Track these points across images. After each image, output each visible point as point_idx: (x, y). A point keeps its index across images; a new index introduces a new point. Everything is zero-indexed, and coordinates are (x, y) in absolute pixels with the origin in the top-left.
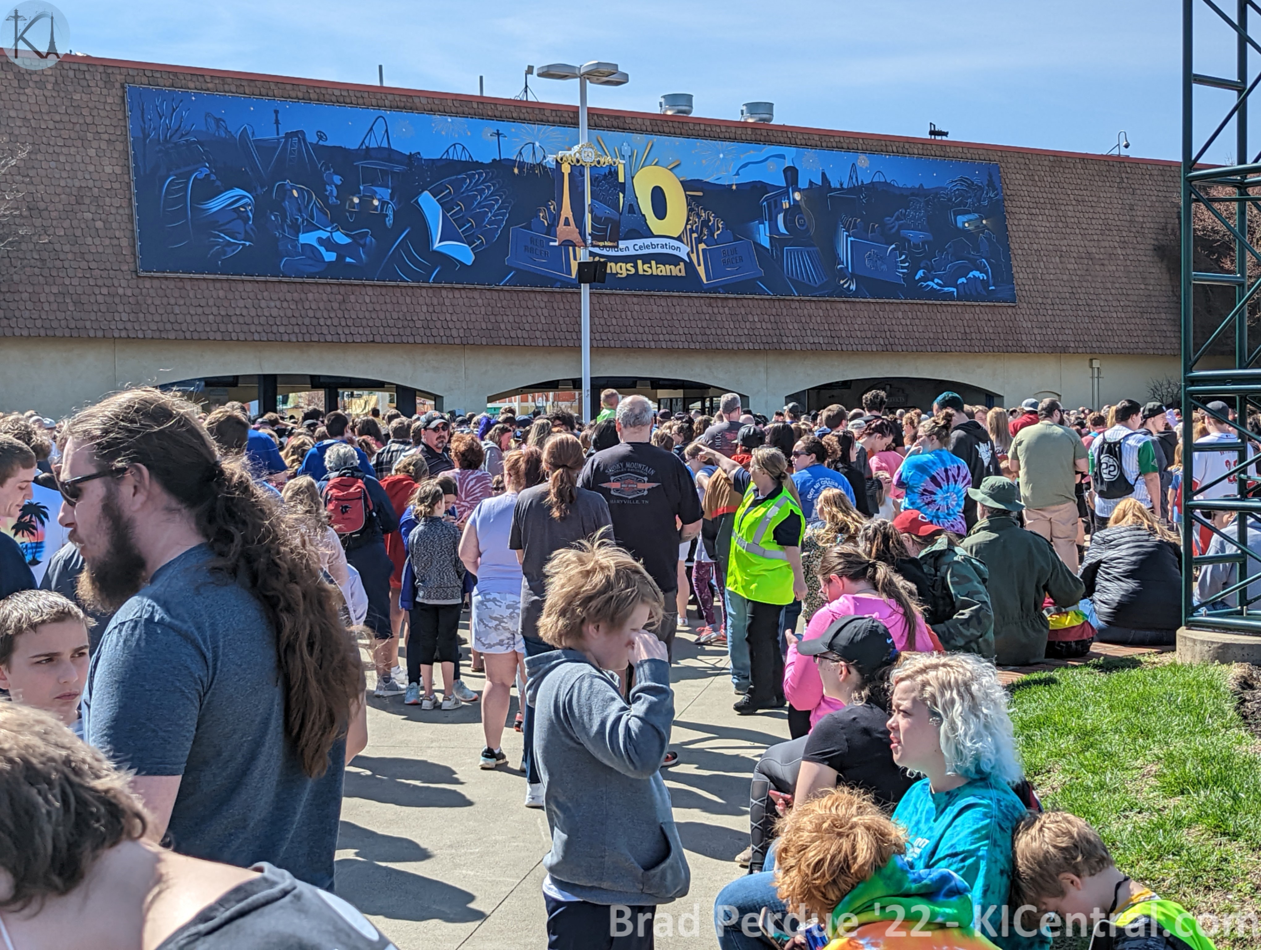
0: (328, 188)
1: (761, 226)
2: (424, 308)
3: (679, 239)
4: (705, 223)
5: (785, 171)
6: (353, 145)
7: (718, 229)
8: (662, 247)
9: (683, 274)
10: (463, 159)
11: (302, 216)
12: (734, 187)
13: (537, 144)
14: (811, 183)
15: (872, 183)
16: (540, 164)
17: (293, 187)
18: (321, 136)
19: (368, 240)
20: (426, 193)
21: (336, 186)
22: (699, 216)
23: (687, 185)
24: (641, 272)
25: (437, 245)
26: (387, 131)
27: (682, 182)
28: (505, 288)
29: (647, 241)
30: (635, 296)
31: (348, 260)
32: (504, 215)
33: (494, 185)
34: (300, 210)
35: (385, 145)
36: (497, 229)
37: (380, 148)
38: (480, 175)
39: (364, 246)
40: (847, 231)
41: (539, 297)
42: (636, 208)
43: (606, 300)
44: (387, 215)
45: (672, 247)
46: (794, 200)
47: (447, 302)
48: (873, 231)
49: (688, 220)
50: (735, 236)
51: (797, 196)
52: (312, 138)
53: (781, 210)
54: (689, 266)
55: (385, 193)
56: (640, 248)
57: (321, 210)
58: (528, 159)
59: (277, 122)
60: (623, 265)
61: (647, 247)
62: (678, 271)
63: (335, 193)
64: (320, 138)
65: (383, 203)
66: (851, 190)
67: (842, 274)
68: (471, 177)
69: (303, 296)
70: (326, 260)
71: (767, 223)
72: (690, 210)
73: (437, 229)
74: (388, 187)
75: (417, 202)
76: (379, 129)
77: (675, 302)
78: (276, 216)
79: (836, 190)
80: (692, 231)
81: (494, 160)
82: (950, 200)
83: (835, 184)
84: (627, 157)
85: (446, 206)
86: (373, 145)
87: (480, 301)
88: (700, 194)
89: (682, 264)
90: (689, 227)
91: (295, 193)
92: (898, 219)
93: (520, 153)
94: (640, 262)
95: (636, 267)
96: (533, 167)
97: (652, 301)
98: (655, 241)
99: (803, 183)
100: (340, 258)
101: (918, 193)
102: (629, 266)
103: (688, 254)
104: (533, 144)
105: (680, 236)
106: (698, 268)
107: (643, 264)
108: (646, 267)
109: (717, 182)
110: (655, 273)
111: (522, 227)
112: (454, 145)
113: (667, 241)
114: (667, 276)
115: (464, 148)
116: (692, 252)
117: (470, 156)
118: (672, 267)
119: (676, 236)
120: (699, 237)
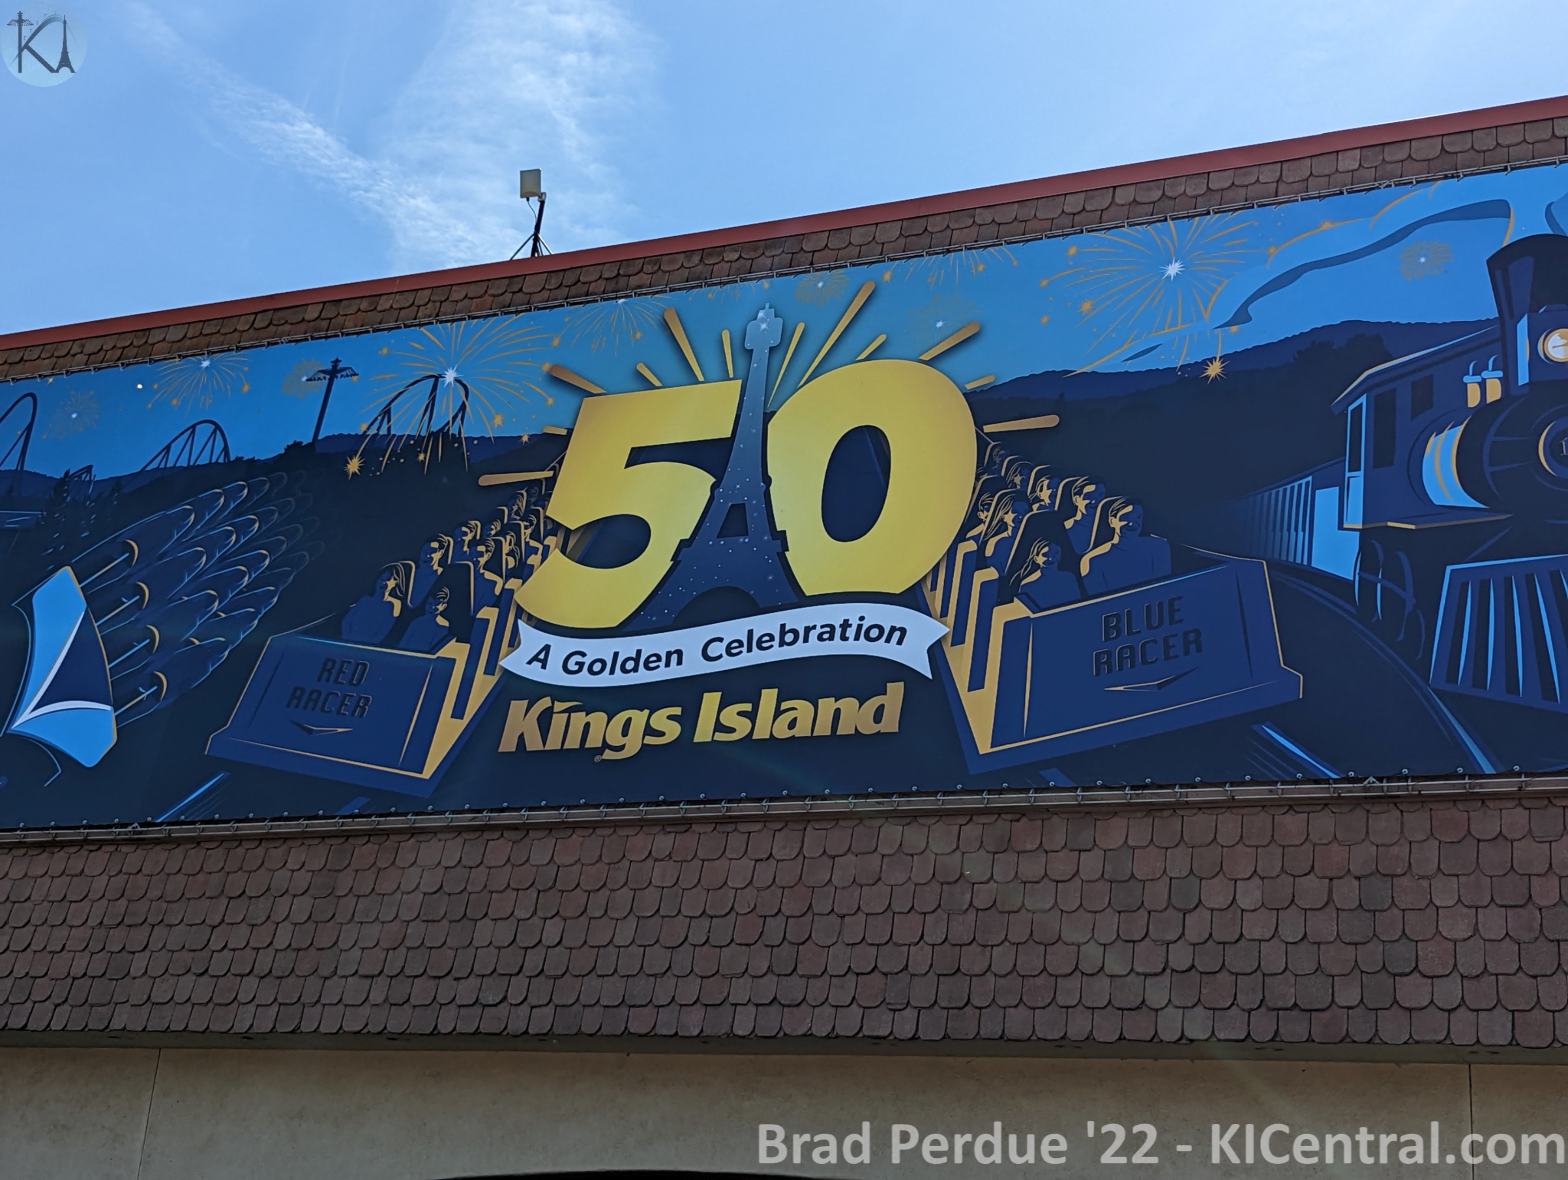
1: (1325, 493)
3: (909, 597)
5: (1506, 257)
7: (1106, 533)
8: (828, 635)
9: (890, 723)
10: (204, 460)
12: (1214, 370)
13: (450, 376)
16: (443, 432)
20: (64, 571)
23: (992, 401)
24: (704, 732)
25: (25, 717)
26: (29, 428)
27: (967, 395)
29: (768, 622)
30: (664, 824)
33: (264, 517)
38: (235, 497)
42: (754, 517)
45: (868, 633)
51: (1560, 347)
53: (1454, 415)
54: (929, 691)
56: (732, 648)
58: (408, 424)
60: (640, 716)
61: (763, 642)
62: (869, 715)
68: (204, 506)
71: (1357, 481)
73: (46, 671)
75: (27, 602)
77: (837, 838)
80: (977, 561)
81: (294, 448)
84: (761, 354)
85: (100, 601)
88: (1050, 421)
89: (896, 691)
93: (387, 412)
94: (711, 700)
95: (689, 720)
96: (416, 444)
98: (797, 618)
102: (661, 719)
103: (936, 652)
104: (437, 378)
105: (917, 587)
106: (967, 698)
107: (723, 705)
108: (730, 716)
109: (1133, 367)
110: (762, 733)
111: (306, 633)
112: (193, 427)
113: (852, 611)
114: (812, 740)
115: (217, 427)
116: (958, 637)
117: (226, 449)
118: (848, 704)
119: (897, 588)
120: (1002, 580)
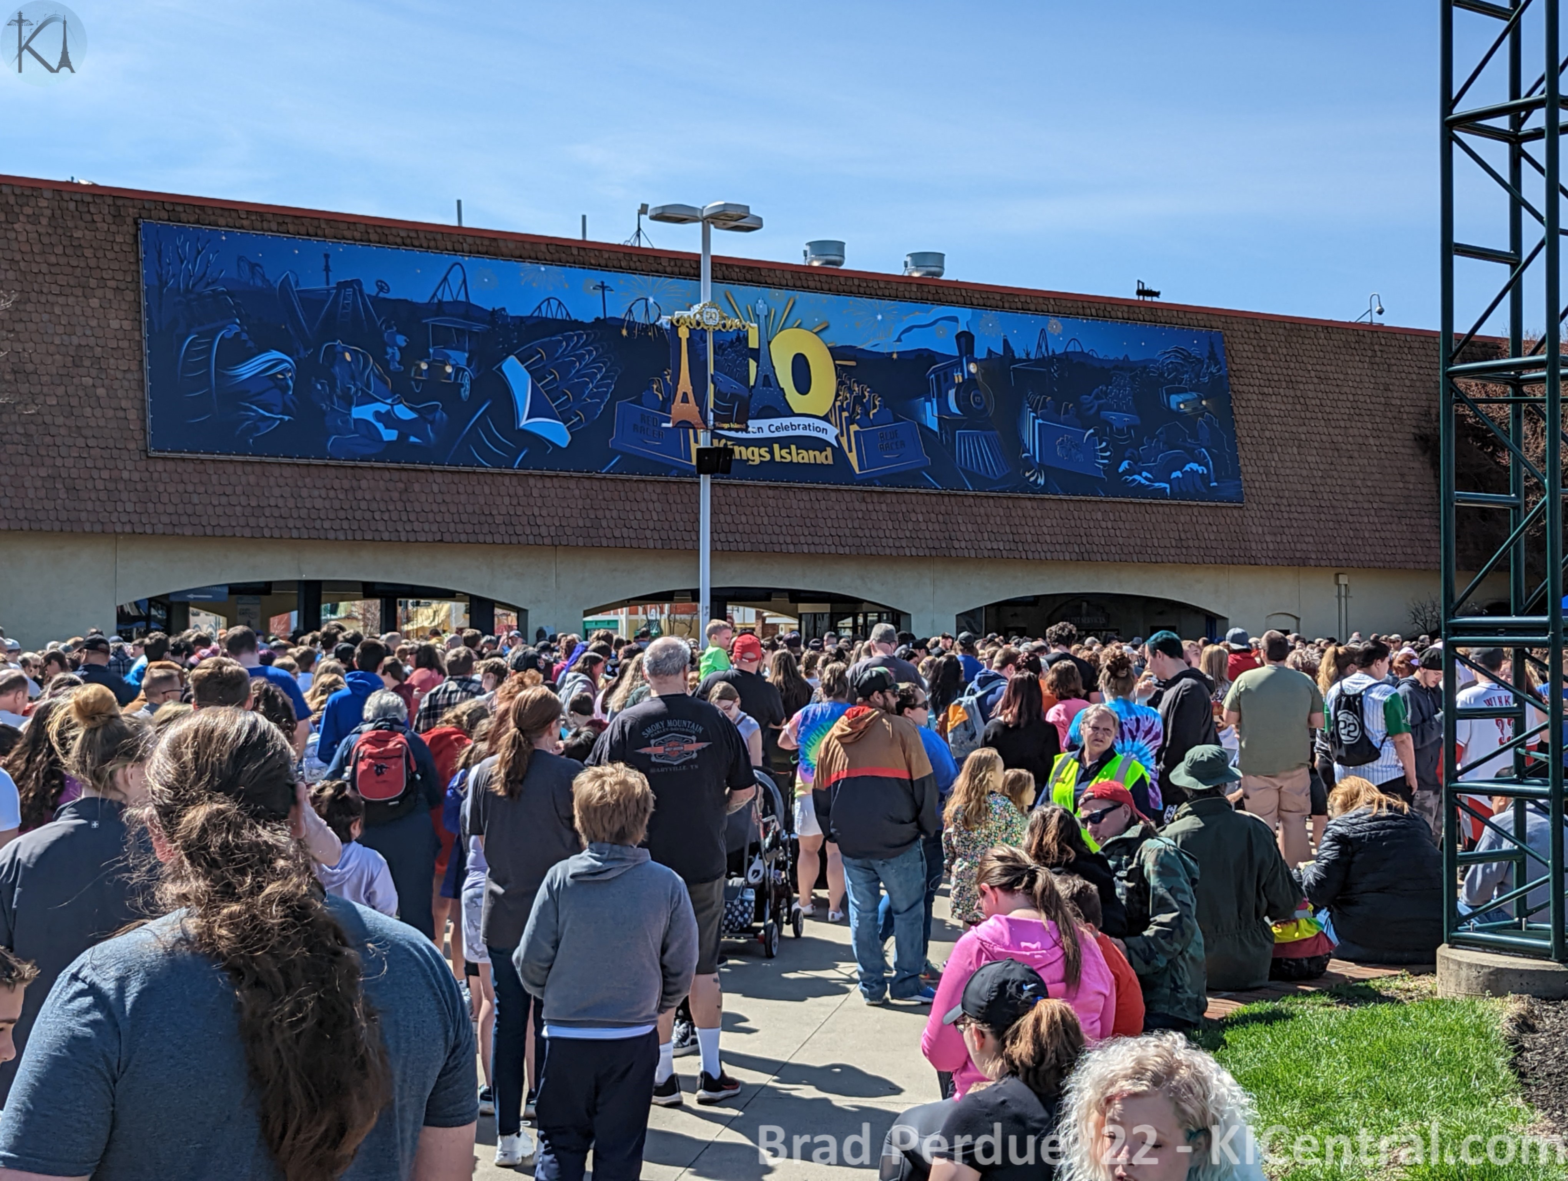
0: (390, 350)
1: (928, 404)
2: (507, 500)
3: (826, 418)
4: (858, 400)
5: (959, 336)
6: (422, 298)
7: (875, 407)
8: (805, 428)
9: (830, 461)
10: (559, 317)
11: (355, 385)
12: (895, 356)
13: (651, 300)
14: (990, 352)
15: (1066, 353)
16: (653, 325)
17: (346, 349)
18: (382, 286)
19: (438, 415)
20: (512, 358)
21: (400, 349)
22: (851, 391)
23: (836, 353)
24: (777, 458)
25: (524, 422)
26: (464, 281)
27: (829, 348)
28: (608, 476)
29: (786, 421)
30: (770, 487)
31: (413, 439)
32: (608, 386)
33: (596, 349)
34: (353, 378)
35: (462, 298)
36: (600, 404)
37: (456, 302)
38: (580, 337)
39: (432, 423)
40: (1035, 411)
41: (650, 488)
42: (772, 380)
43: (733, 492)
44: (462, 385)
45: (816, 429)
46: (969, 372)
47: (535, 493)
48: (1067, 411)
49: (837, 395)
50: (894, 415)
51: (973, 368)
52: (370, 289)
53: (953, 384)
54: (838, 452)
55: (461, 357)
56: (777, 429)
57: (380, 378)
58: (639, 317)
59: (327, 269)
60: (756, 450)
61: (786, 428)
62: (824, 458)
63: (398, 356)
64: (381, 289)
65: (458, 370)
66: (1038, 362)
67: (1028, 464)
68: (569, 339)
69: (355, 483)
70: (385, 439)
71: (935, 401)
72: (840, 383)
73: (524, 403)
74: (465, 351)
75: (500, 369)
76: (456, 279)
77: (820, 495)
78: (322, 384)
79: (1020, 360)
80: (842, 409)
81: (597, 319)
82: (1161, 375)
83: (1019, 354)
84: (762, 318)
85: (536, 375)
86: (447, 298)
87: (577, 492)
88: (853, 363)
89: (829, 449)
90: (838, 403)
91: (348, 357)
92: (1098, 397)
93: (630, 311)
94: (776, 447)
95: (771, 452)
96: (645, 328)
97: (791, 494)
98: (795, 421)
99: (980, 353)
100: (403, 437)
101: (1123, 366)
102: (763, 451)
103: (837, 438)
104: (647, 300)
105: (827, 415)
106: (849, 455)
107: (781, 449)
108: (784, 452)
109: (874, 349)
110: (795, 461)
111: (631, 402)
112: (548, 299)
113: (811, 421)
114: (810, 464)
115: (560, 303)
116: (842, 435)
117: (568, 314)
118: (817, 453)
119: (822, 415)
120: (850, 416)
